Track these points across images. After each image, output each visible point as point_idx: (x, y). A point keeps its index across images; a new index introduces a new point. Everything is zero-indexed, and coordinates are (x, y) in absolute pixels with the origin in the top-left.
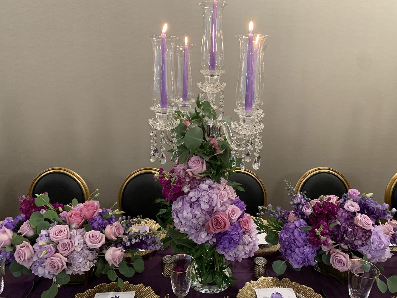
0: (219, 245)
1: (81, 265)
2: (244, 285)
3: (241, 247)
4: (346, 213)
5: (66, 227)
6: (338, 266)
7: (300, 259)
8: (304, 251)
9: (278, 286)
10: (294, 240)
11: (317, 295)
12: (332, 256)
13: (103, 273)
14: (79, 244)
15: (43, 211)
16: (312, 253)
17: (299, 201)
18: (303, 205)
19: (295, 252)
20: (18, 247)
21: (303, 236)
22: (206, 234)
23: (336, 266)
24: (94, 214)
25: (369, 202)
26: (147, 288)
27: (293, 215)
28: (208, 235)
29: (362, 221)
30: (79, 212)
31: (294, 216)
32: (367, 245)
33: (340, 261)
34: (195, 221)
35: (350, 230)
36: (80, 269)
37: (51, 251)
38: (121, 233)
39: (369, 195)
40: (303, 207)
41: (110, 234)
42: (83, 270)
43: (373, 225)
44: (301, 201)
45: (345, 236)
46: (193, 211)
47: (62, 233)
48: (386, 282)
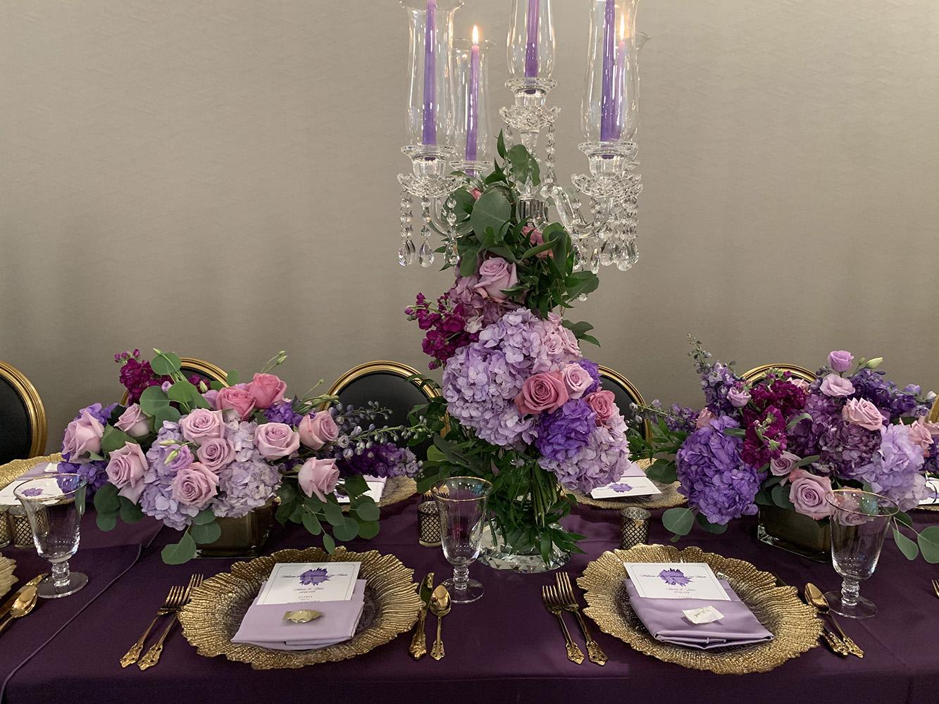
0: (544, 447)
1: (247, 491)
2: (600, 555)
3: (591, 454)
4: (825, 400)
5: (216, 414)
6: (806, 505)
7: (724, 499)
8: (733, 479)
9: (674, 559)
10: (710, 459)
11: (761, 574)
12: (792, 487)
13: (292, 519)
14: (243, 448)
15: (167, 386)
16: (749, 483)
17: (719, 378)
18: (729, 387)
19: (712, 484)
20: (115, 454)
21: (730, 447)
22: (516, 418)
23: (803, 506)
24: (274, 397)
25: (877, 380)
26: (386, 557)
27: (706, 415)
28: (520, 420)
29: (859, 410)
30: (244, 392)
31: (709, 417)
32: (870, 462)
33: (810, 494)
34: (493, 389)
35: (834, 429)
36: (244, 500)
37: (185, 457)
38: (334, 434)
39: (874, 362)
40: (729, 390)
41: (310, 431)
42: (252, 503)
43: (884, 423)
44: (724, 378)
45: (821, 443)
46: (490, 369)
47: (209, 423)
48: (915, 540)
